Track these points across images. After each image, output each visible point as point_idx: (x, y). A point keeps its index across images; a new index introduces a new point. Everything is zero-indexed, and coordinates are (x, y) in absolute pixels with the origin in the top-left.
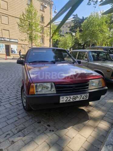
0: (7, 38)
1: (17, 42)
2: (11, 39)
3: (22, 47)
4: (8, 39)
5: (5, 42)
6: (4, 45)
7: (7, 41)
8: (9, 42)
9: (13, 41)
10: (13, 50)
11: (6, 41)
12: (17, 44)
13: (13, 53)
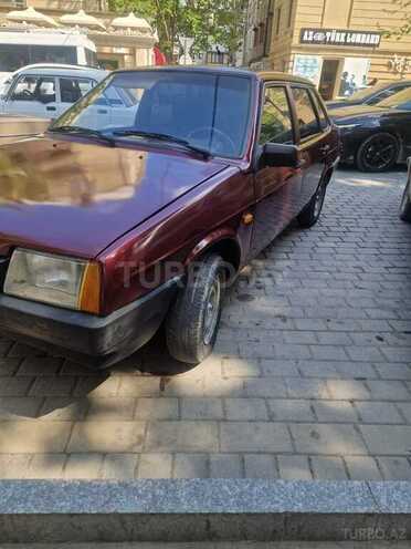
0: (338, 31)
1: (373, 45)
2: (352, 32)
3: (389, 65)
4: (341, 31)
5: (327, 46)
6: (320, 60)
7: (335, 43)
8: (341, 47)
9: (358, 41)
10: (348, 80)
11: (330, 43)
12: (373, 52)
13: (347, 93)
